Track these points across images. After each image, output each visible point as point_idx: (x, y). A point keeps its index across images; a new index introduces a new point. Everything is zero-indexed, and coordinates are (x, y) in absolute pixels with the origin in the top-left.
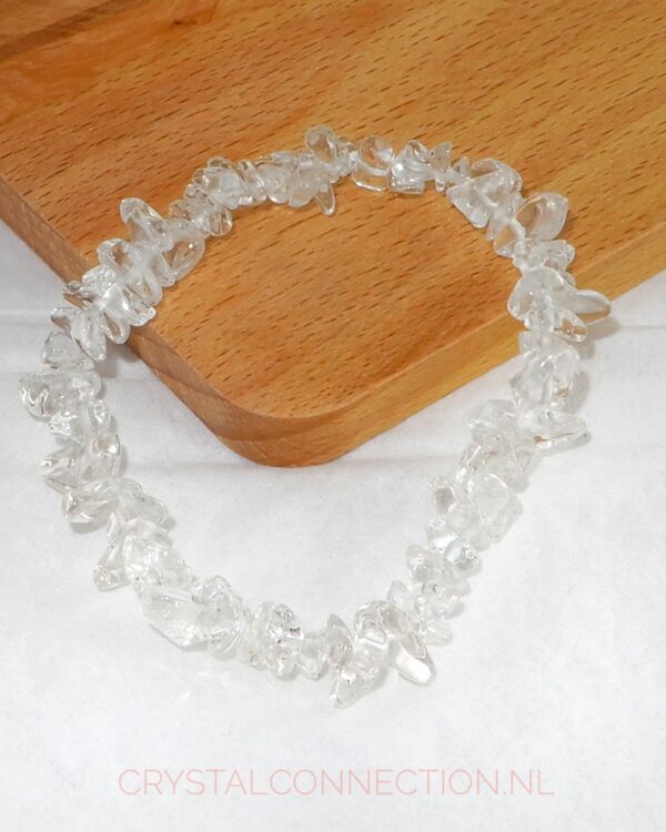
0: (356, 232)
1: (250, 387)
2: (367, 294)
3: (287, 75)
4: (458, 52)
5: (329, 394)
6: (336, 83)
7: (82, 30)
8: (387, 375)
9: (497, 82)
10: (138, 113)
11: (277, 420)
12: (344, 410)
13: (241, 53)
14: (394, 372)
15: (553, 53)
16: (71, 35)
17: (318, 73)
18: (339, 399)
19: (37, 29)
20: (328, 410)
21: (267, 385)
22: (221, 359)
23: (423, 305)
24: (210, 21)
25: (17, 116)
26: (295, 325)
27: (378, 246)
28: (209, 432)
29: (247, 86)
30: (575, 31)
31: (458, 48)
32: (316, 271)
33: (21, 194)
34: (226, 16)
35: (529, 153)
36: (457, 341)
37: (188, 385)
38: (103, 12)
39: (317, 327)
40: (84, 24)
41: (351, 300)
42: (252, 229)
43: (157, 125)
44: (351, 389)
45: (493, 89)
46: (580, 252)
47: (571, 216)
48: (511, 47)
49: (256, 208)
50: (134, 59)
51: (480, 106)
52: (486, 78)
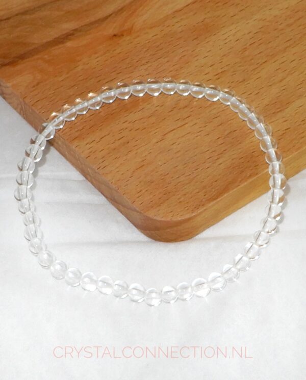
0: (199, 134)
1: (152, 207)
2: (205, 163)
3: (166, 60)
4: (245, 47)
5: (188, 209)
6: (189, 63)
7: (70, 40)
8: (214, 200)
9: (263, 61)
11: (165, 222)
12: (195, 216)
13: (145, 50)
14: (217, 198)
15: (290, 46)
16: (65, 43)
17: (181, 58)
18: (193, 211)
19: (49, 40)
20: (187, 216)
21: (160, 205)
22: (139, 195)
23: (230, 167)
24: (130, 35)
25: (41, 82)
26: (172, 178)
27: (210, 140)
28: (134, 227)
29: (148, 65)
30: (300, 35)
31: (245, 45)
32: (181, 153)
33: (45, 119)
34: (137, 32)
36: (245, 183)
37: (124, 206)
38: (80, 31)
39: (182, 178)
40: (71, 37)
41: (198, 165)
42: (151, 133)
44: (197, 207)
45: (261, 64)
46: (301, 141)
47: (297, 124)
48: (270, 44)
49: (153, 123)
50: (96, 53)
51: (256, 72)
52: (259, 59)
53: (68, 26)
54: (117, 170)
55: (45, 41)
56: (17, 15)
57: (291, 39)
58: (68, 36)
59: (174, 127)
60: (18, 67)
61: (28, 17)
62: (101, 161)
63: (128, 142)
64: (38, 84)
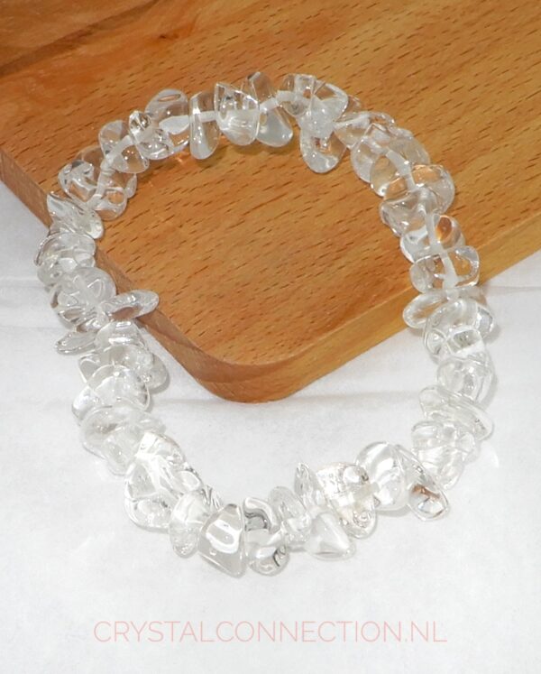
0: (306, 213)
1: (220, 340)
2: (314, 264)
4: (391, 61)
5: (283, 346)
7: (85, 43)
8: (329, 330)
9: (422, 87)
11: (242, 367)
13: (215, 62)
14: (333, 327)
15: (468, 62)
18: (290, 349)
19: (46, 43)
20: (281, 358)
21: (234, 338)
22: (197, 318)
23: (358, 273)
24: (189, 36)
25: (33, 117)
26: (256, 290)
27: (323, 225)
28: (189, 375)
30: (488, 42)
31: (391, 58)
32: (273, 246)
33: (37, 183)
34: (202, 31)
35: (447, 147)
36: (383, 302)
37: (171, 338)
38: (101, 28)
39: (273, 291)
41: (301, 269)
42: (222, 211)
44: (300, 342)
45: (418, 93)
46: (484, 229)
47: (478, 199)
48: (434, 57)
49: (226, 194)
50: (128, 68)
51: (408, 107)
52: (414, 83)
53: (82, 19)
54: (161, 274)
55: (40, 44)
57: (472, 49)
58: (82, 37)
59: (264, 201)
62: (133, 257)
63: (181, 226)
64: (26, 121)
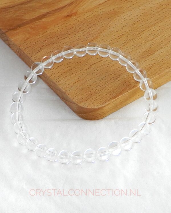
0: (108, 65)
1: (82, 101)
2: (110, 80)
3: (93, 29)
4: (135, 22)
5: (101, 103)
6: (105, 30)
7: (45, 18)
8: (115, 98)
10: (58, 37)
12: (104, 106)
13: (83, 23)
14: (116, 98)
15: (157, 23)
16: (42, 19)
17: (101, 28)
18: (103, 104)
19: (33, 18)
20: (100, 106)
21: (86, 101)
22: (76, 95)
23: (123, 82)
24: (75, 15)
25: (29, 38)
26: (93, 87)
27: (114, 69)
29: (84, 31)
30: (163, 17)
32: (99, 75)
33: (30, 57)
34: (79, 14)
35: (150, 47)
36: (131, 90)
37: (68, 101)
38: (50, 13)
39: (98, 87)
40: (45, 16)
41: (107, 81)
42: (84, 65)
43: (62, 41)
44: (106, 102)
45: (142, 31)
47: (159, 61)
48: (147, 21)
49: (85, 60)
50: (57, 25)
51: (139, 35)
52: (141, 29)
53: (44, 11)
54: (65, 83)
55: (31, 18)
56: (18, 5)
57: (158, 19)
59: (96, 62)
60: (17, 31)
61: (23, 6)
62: (57, 78)
63: (72, 69)
64: (27, 40)
